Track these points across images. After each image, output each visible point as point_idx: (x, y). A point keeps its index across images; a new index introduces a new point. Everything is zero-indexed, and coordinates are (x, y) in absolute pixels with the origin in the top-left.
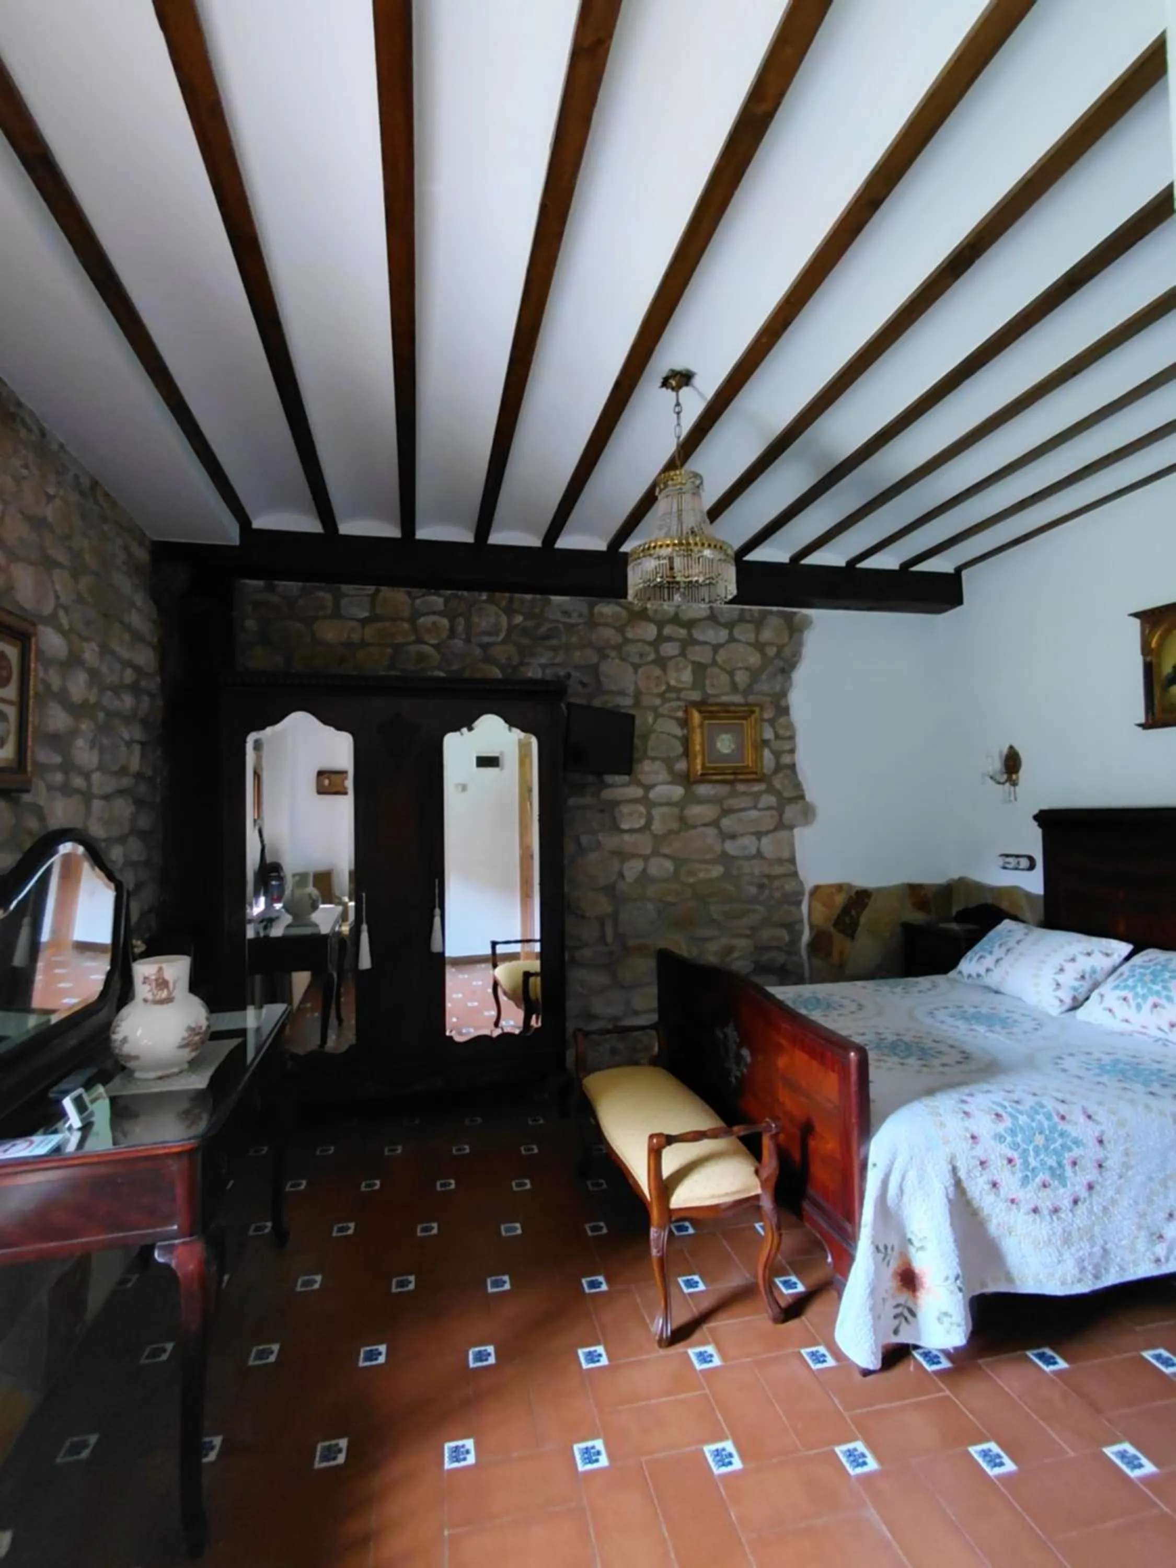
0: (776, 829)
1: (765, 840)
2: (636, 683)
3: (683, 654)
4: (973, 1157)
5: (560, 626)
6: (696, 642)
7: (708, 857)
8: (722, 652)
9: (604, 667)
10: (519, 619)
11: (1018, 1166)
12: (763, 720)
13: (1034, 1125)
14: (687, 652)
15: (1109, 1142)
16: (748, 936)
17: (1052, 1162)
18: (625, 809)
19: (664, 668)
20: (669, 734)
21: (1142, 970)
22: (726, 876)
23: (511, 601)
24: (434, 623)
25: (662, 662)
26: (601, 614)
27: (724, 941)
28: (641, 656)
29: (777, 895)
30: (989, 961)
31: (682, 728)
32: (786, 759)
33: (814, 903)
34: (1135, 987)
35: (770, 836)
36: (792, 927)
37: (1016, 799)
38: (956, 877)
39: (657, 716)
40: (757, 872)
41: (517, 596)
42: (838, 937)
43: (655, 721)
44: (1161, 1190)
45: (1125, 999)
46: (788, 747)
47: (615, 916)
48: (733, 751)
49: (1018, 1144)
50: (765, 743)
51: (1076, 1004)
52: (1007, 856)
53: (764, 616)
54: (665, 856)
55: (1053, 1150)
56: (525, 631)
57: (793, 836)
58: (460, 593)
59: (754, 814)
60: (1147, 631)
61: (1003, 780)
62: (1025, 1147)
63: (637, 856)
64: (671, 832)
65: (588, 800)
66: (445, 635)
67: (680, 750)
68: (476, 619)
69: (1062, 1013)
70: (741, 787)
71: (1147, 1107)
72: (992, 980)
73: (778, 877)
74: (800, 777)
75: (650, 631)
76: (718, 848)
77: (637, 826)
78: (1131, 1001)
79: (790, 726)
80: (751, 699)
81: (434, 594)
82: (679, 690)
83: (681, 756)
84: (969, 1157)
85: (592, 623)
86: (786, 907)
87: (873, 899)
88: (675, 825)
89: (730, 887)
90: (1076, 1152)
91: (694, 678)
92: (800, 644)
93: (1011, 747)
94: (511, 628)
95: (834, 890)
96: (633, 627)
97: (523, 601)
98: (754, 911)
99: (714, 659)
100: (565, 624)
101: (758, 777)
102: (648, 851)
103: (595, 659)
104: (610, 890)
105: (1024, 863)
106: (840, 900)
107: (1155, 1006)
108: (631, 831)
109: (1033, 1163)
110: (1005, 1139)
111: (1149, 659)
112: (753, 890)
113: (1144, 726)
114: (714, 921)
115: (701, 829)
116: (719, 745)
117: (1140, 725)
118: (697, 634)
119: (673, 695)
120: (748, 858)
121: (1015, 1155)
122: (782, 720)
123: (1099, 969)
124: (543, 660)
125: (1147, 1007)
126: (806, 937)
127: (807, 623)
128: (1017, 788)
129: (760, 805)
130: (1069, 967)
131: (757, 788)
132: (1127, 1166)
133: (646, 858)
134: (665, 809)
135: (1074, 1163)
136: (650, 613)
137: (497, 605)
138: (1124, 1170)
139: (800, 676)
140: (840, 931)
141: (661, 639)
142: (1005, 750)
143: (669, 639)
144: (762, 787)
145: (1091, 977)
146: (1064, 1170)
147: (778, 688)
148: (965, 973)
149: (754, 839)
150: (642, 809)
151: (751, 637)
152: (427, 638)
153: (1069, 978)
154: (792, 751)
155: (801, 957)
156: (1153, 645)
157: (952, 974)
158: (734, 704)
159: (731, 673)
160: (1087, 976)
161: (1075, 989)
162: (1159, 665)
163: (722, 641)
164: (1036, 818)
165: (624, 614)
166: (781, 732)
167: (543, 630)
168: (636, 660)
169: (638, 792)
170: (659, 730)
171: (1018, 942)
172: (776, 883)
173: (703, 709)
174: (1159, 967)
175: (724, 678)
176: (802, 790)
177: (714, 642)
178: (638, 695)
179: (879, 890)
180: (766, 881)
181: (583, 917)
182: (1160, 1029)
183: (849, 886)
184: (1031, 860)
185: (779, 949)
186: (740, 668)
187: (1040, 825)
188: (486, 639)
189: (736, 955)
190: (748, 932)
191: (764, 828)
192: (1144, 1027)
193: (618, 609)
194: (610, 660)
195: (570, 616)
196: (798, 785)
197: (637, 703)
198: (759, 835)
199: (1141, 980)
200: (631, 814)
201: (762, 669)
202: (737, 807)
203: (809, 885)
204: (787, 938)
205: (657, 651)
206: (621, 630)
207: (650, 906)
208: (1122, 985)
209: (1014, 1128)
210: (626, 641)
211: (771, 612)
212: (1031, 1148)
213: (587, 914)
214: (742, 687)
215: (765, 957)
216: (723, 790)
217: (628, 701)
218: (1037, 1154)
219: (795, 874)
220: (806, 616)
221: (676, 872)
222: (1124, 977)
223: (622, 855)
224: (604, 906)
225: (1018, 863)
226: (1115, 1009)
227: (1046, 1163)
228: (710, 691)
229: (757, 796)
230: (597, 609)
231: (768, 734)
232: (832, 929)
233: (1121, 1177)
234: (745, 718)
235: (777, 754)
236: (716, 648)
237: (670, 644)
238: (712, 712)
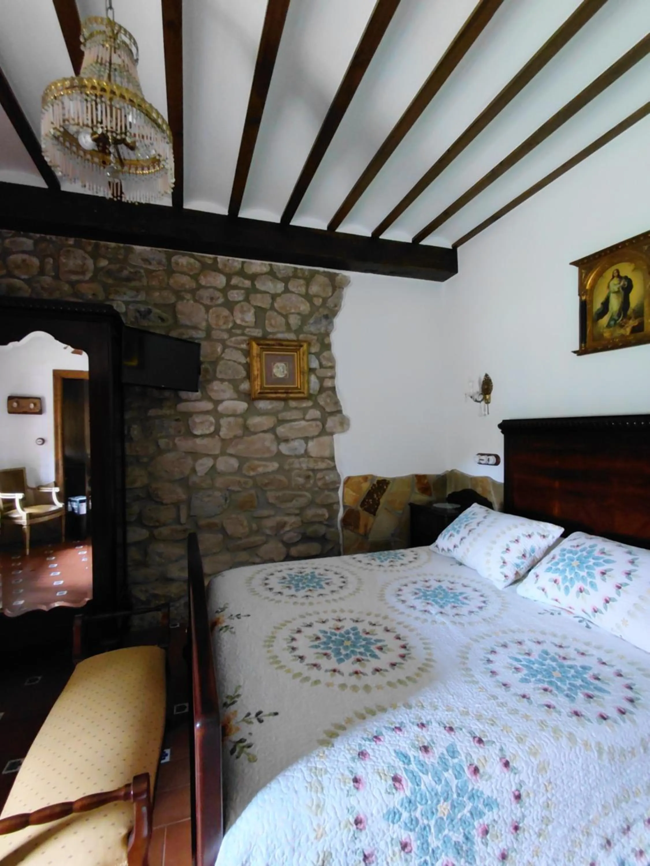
0: (320, 435)
1: (311, 444)
2: (207, 321)
3: (247, 299)
4: (355, 852)
5: (142, 271)
6: (258, 291)
7: (267, 455)
8: (278, 299)
9: (180, 307)
10: (103, 263)
11: (415, 849)
12: (310, 353)
13: (439, 788)
14: (250, 299)
15: (528, 795)
16: (297, 515)
17: (457, 837)
18: (198, 419)
19: (232, 311)
20: (235, 361)
21: (571, 555)
22: (280, 470)
23: (97, 246)
24: (24, 261)
25: (230, 305)
26: (177, 264)
27: (278, 518)
28: (212, 299)
29: (320, 483)
30: (456, 539)
31: (246, 357)
32: (328, 383)
33: (346, 489)
34: (564, 571)
35: (315, 440)
36: (331, 507)
37: (488, 413)
38: (450, 470)
39: (225, 347)
40: (304, 466)
41: (102, 243)
42: (364, 514)
43: (223, 352)
44: (583, 839)
45: (555, 581)
46: (329, 374)
47: (189, 503)
48: (286, 375)
49: (417, 819)
50: (312, 370)
51: (518, 578)
52: (482, 455)
53: (313, 274)
54: (231, 455)
55: (461, 819)
56: (109, 273)
57: (333, 439)
58: (48, 237)
59: (303, 423)
60: (584, 275)
61: (480, 400)
62: (426, 822)
63: (208, 455)
64: (236, 437)
65: (166, 411)
66: (35, 271)
67: (244, 373)
68: (63, 260)
69: (506, 587)
70: (293, 404)
71: (571, 737)
72: (458, 554)
73: (321, 470)
74: (339, 397)
75: (221, 281)
76: (274, 448)
77: (208, 432)
78: (560, 584)
79: (331, 359)
80: (301, 337)
81: (23, 236)
82: (242, 328)
83: (245, 379)
84: (349, 853)
85: (170, 271)
86: (326, 493)
87: (390, 486)
88: (239, 432)
89: (282, 478)
90: (488, 818)
91: (256, 318)
92: (340, 297)
93: (486, 375)
94: (97, 270)
95: (361, 480)
96: (205, 276)
97: (107, 248)
98: (301, 496)
99: (272, 304)
100: (147, 270)
101: (306, 395)
102: (217, 452)
103: (173, 299)
104: (184, 482)
105: (493, 460)
106: (366, 486)
107: (581, 591)
108: (203, 436)
109: (434, 842)
110: (401, 815)
111: (584, 298)
112: (301, 480)
113: (579, 353)
114: (272, 504)
115: (262, 435)
116: (275, 370)
117: (575, 352)
118: (259, 286)
119: (239, 332)
120: (298, 457)
121: (412, 837)
122: (325, 354)
123: (537, 548)
124: (126, 298)
125: (574, 590)
126: (341, 514)
127: (346, 282)
128: (489, 405)
129: (308, 417)
130: (513, 547)
131: (305, 404)
132: (546, 821)
133: (215, 457)
134: (231, 419)
135: (486, 832)
136: (220, 266)
137: (83, 248)
138: (544, 826)
139: (338, 321)
140: (366, 510)
141: (229, 287)
142: (483, 378)
143: (236, 287)
144: (310, 403)
145: (530, 555)
146: (473, 843)
147: (323, 330)
148: (440, 547)
149: (302, 442)
150: (212, 419)
151: (303, 290)
152: (16, 272)
153: (513, 557)
154: (333, 377)
155: (337, 529)
156: (588, 287)
157: (432, 547)
158: (288, 340)
159: (286, 317)
160: (528, 555)
161: (517, 566)
162: (592, 301)
163: (279, 291)
164: (500, 426)
165: (197, 265)
166: (324, 363)
167: (125, 273)
168: (208, 302)
169: (208, 406)
170: (227, 358)
171: (478, 524)
172: (319, 475)
173: (262, 342)
174: (585, 553)
175: (281, 320)
176: (340, 406)
177: (272, 292)
178: (209, 330)
179: (394, 479)
180: (311, 473)
181: (162, 504)
182: (584, 611)
183: (373, 477)
184: (497, 457)
185: (321, 523)
186: (293, 313)
187: (502, 432)
188: (74, 278)
189: (287, 528)
190: (297, 512)
191: (310, 435)
192: (570, 608)
193: (192, 260)
194: (185, 301)
195: (150, 264)
196: (337, 403)
197: (209, 337)
198: (306, 439)
199: (569, 565)
200: (202, 423)
201: (311, 314)
202: (288, 418)
203: (343, 478)
204: (327, 516)
205: (225, 296)
206: (195, 278)
207: (218, 494)
208: (554, 567)
209: (413, 798)
210: (200, 287)
211: (318, 272)
212: (432, 823)
213: (165, 502)
214: (294, 328)
215: (310, 530)
216: (280, 405)
217: (201, 334)
218: (440, 829)
219: (334, 468)
220: (345, 277)
221: (240, 468)
222: (556, 560)
223: (195, 455)
224: (181, 494)
225: (489, 460)
226: (547, 589)
227: (450, 839)
228: (269, 330)
229: (305, 410)
230: (174, 259)
231: (315, 364)
232: (360, 508)
233: (539, 835)
234: (295, 351)
235: (321, 380)
236: (274, 297)
237: (235, 292)
238: (268, 345)
